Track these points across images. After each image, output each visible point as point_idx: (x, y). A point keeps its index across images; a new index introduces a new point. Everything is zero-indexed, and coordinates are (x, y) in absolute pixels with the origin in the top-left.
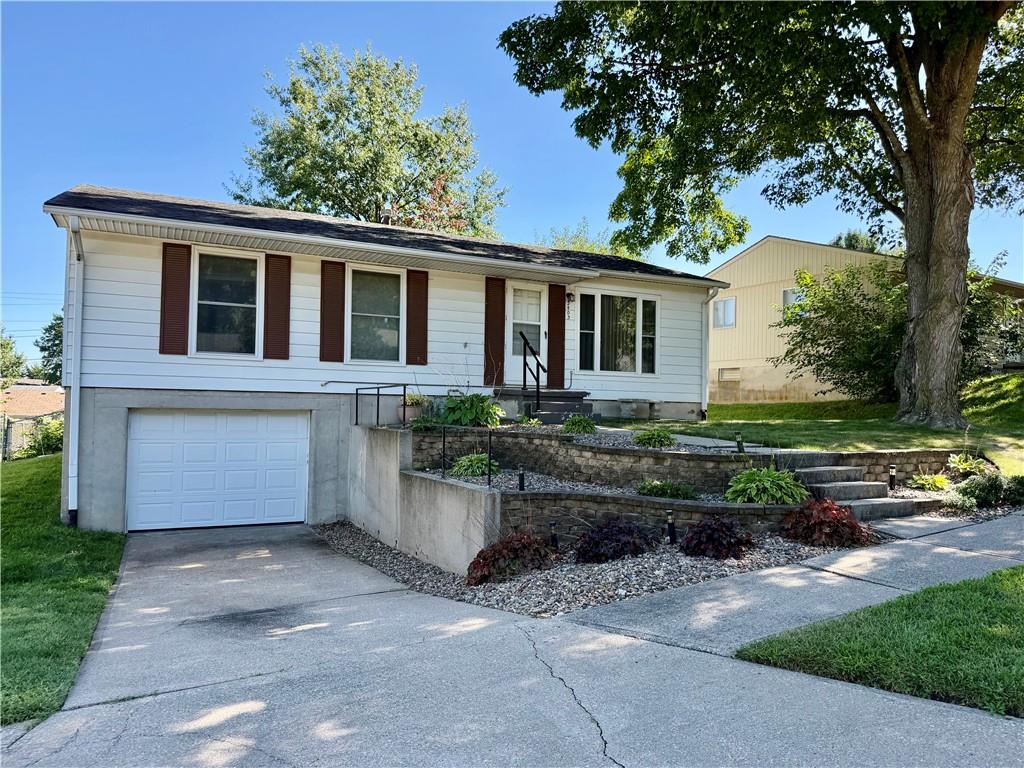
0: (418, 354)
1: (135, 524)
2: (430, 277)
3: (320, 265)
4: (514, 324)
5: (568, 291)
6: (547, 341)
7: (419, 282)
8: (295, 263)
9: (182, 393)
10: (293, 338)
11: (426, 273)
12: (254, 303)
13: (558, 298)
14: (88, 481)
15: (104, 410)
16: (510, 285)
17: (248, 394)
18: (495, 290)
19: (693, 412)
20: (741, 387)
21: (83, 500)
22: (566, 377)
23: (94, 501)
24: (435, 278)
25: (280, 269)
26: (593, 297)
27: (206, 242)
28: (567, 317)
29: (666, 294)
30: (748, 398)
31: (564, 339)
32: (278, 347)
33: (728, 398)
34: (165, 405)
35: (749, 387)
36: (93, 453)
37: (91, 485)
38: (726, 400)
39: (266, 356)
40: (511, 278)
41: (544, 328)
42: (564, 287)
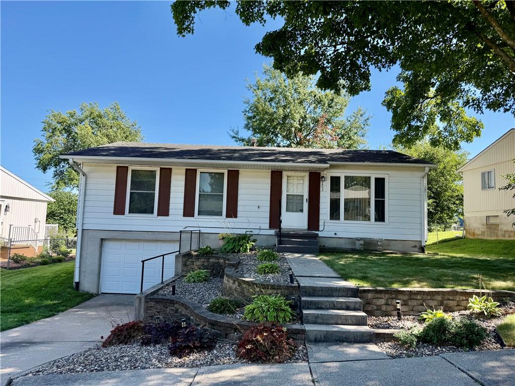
0: (232, 212)
1: (104, 290)
2: (240, 173)
3: (185, 171)
4: (287, 195)
5: (322, 175)
6: (307, 203)
7: (234, 176)
8: (173, 171)
9: (123, 232)
10: (171, 206)
11: (238, 171)
12: (154, 190)
13: (315, 180)
14: (84, 270)
15: (92, 239)
16: (285, 174)
17: (150, 233)
18: (276, 178)
19: (415, 246)
20: (500, 228)
21: (82, 278)
22: (320, 224)
23: (86, 278)
24: (243, 173)
25: (166, 174)
26: (339, 178)
27: (135, 164)
28: (321, 190)
29: (391, 173)
30: (504, 236)
31: (319, 202)
32: (164, 211)
33: (492, 235)
34: (115, 238)
35: (505, 228)
36: (86, 257)
37: (85, 272)
38: (491, 236)
39: (158, 215)
40: (286, 170)
41: (306, 196)
42: (320, 173)
